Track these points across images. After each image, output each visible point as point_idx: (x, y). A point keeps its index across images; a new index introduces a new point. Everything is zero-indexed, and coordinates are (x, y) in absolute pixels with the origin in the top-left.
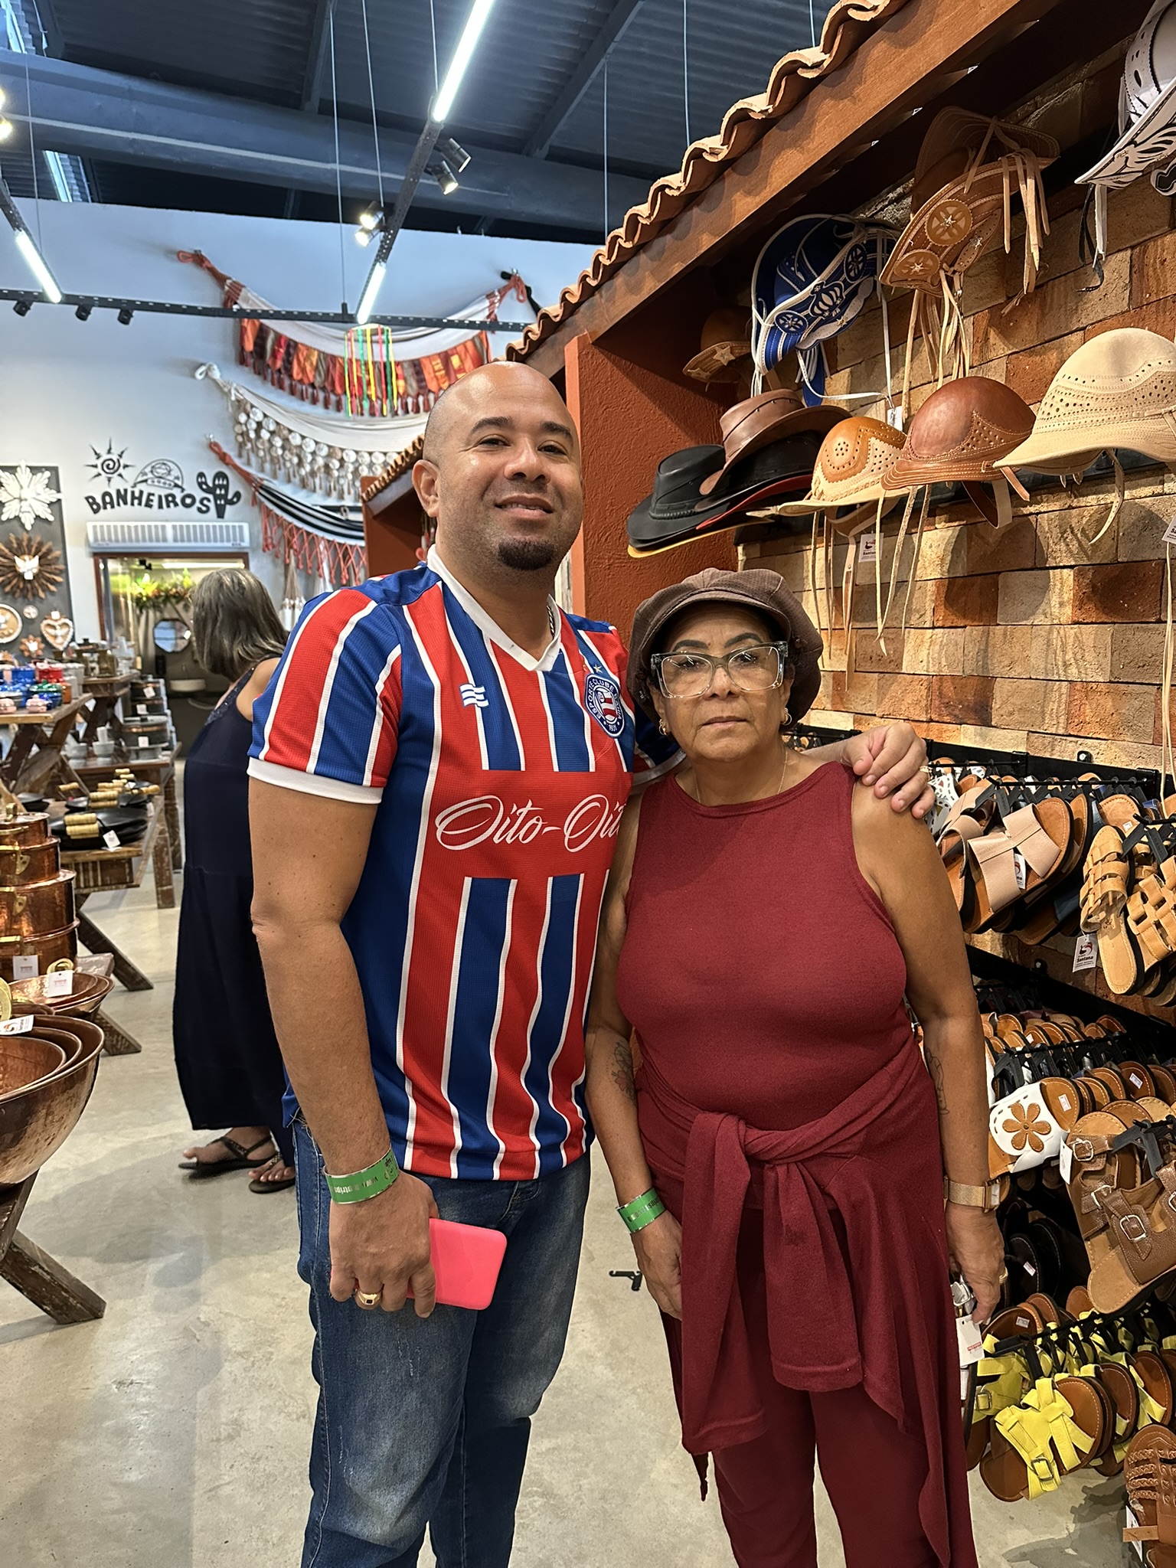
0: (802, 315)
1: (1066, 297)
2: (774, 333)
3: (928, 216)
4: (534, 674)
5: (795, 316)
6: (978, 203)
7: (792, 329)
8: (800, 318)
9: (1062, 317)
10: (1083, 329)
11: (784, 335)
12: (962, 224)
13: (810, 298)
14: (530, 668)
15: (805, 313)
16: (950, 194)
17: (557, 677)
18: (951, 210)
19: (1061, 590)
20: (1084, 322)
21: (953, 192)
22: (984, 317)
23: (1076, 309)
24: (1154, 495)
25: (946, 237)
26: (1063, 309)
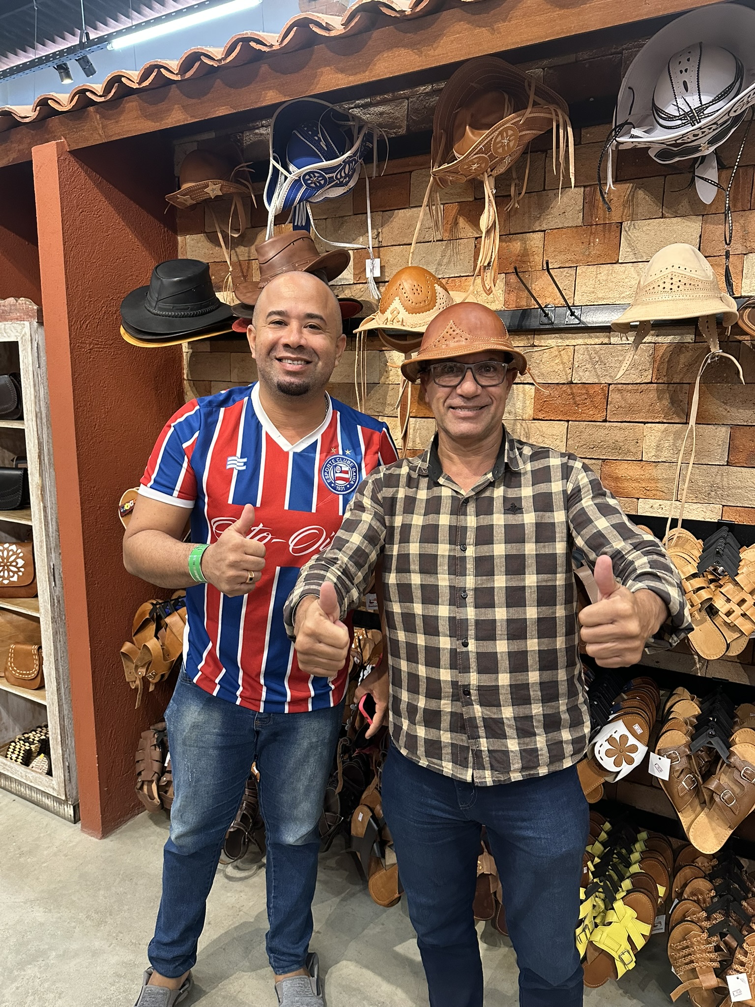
0: (327, 176)
1: (529, 207)
2: (296, 184)
3: (497, 132)
4: (287, 453)
5: (321, 175)
6: (524, 133)
7: (313, 185)
8: (324, 178)
9: (527, 221)
10: (545, 231)
11: (304, 187)
12: (512, 144)
13: (341, 165)
14: (285, 449)
15: (331, 175)
16: (513, 121)
17: (304, 459)
18: (510, 132)
19: (524, 398)
20: (544, 227)
21: (515, 121)
22: (454, 209)
23: (539, 217)
24: (601, 344)
25: (500, 150)
26: (526, 215)
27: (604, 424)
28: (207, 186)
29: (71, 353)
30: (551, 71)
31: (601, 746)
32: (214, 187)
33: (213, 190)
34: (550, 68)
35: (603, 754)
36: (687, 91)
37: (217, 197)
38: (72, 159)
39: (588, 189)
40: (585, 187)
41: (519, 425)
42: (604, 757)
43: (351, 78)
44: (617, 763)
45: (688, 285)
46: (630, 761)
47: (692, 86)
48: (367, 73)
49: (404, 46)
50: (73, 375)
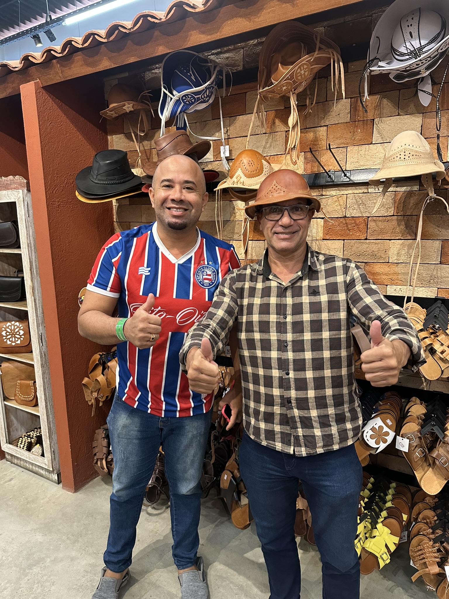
0: (196, 97)
1: (318, 112)
2: (178, 102)
3: (297, 67)
4: (174, 264)
5: (193, 97)
6: (314, 67)
7: (188, 103)
8: (194, 98)
9: (316, 120)
10: (327, 126)
11: (183, 104)
12: (306, 74)
13: (204, 90)
14: (173, 262)
15: (198, 96)
16: (307, 60)
17: (184, 268)
18: (305, 67)
20: (327, 123)
21: (308, 59)
22: (272, 114)
23: (324, 118)
25: (300, 78)
26: (316, 116)
27: (365, 241)
28: (125, 105)
29: (47, 208)
30: (329, 29)
31: (368, 433)
32: (129, 106)
33: (128, 108)
34: (328, 27)
35: (368, 438)
36: (412, 38)
37: (131, 111)
38: (44, 92)
39: (353, 99)
40: (351, 98)
41: (314, 243)
42: (369, 439)
43: (209, 37)
44: (377, 443)
45: (415, 156)
46: (385, 441)
47: (415, 34)
48: (218, 34)
49: (241, 16)
50: (49, 221)
